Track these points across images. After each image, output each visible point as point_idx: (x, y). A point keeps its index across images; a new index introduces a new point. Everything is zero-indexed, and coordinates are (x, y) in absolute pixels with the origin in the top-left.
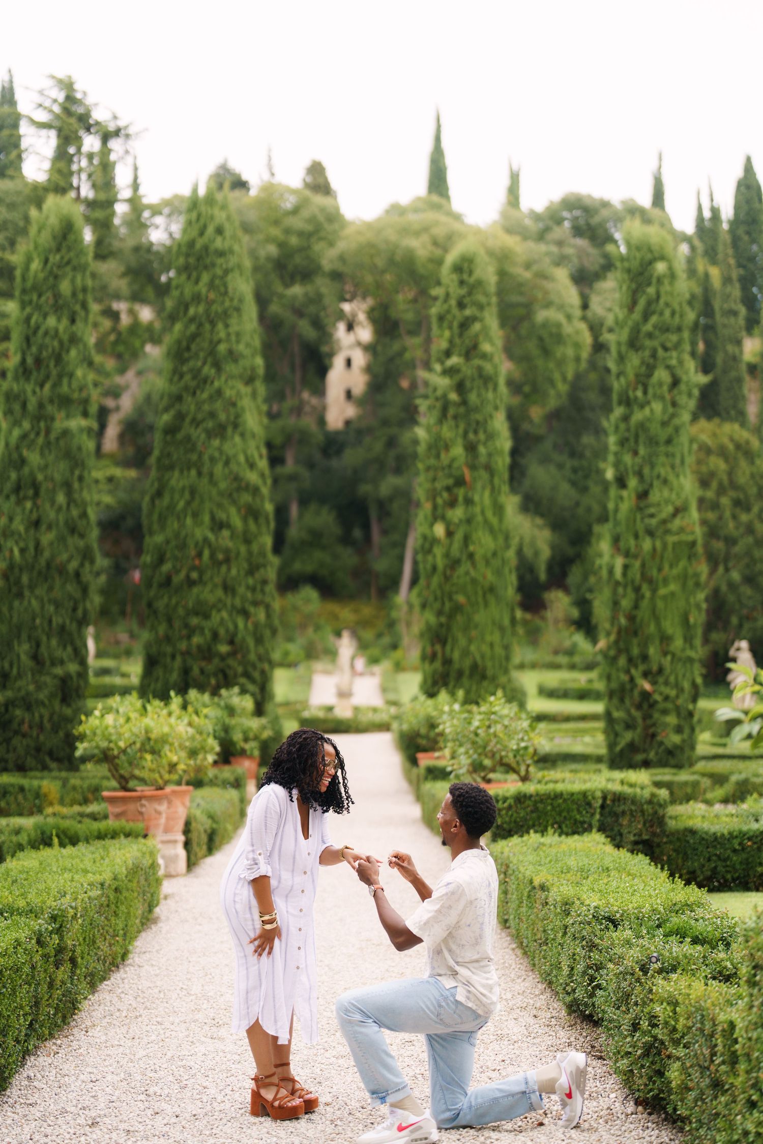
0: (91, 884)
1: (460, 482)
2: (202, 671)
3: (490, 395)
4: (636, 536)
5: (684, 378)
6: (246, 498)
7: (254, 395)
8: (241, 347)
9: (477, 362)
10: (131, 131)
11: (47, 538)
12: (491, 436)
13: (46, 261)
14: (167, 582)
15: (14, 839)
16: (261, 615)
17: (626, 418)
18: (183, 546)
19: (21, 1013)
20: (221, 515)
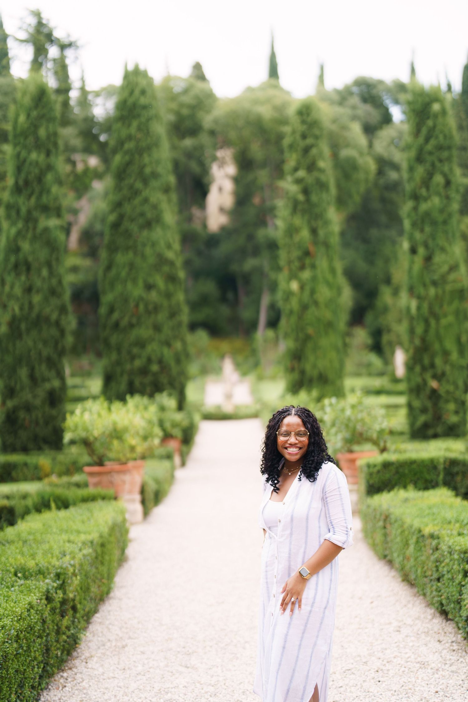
0: (84, 543)
1: (307, 253)
2: (141, 383)
3: (324, 196)
4: (425, 285)
5: (453, 180)
6: (166, 269)
7: (169, 201)
8: (160, 170)
9: (315, 174)
10: (79, 43)
11: (37, 299)
12: (327, 223)
13: (28, 116)
14: (116, 325)
15: (23, 502)
16: (178, 345)
17: (415, 209)
18: (126, 300)
19: (35, 663)
20: (151, 281)
